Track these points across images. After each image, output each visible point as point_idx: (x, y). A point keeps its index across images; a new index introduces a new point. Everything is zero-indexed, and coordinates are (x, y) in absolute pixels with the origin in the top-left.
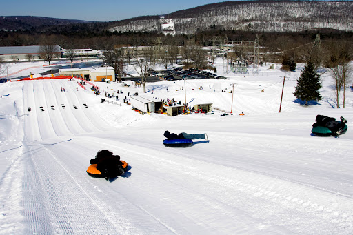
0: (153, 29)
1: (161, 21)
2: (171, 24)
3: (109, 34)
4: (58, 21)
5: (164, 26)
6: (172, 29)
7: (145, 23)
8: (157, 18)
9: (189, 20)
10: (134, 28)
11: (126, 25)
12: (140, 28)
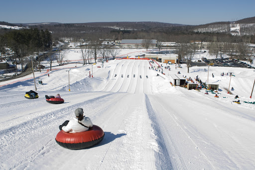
0: (224, 31)
1: (231, 25)
2: (238, 27)
3: (193, 33)
4: (165, 24)
5: (232, 29)
6: (238, 31)
7: (219, 27)
8: (228, 23)
9: (252, 25)
10: (211, 30)
11: (205, 27)
12: (215, 30)
